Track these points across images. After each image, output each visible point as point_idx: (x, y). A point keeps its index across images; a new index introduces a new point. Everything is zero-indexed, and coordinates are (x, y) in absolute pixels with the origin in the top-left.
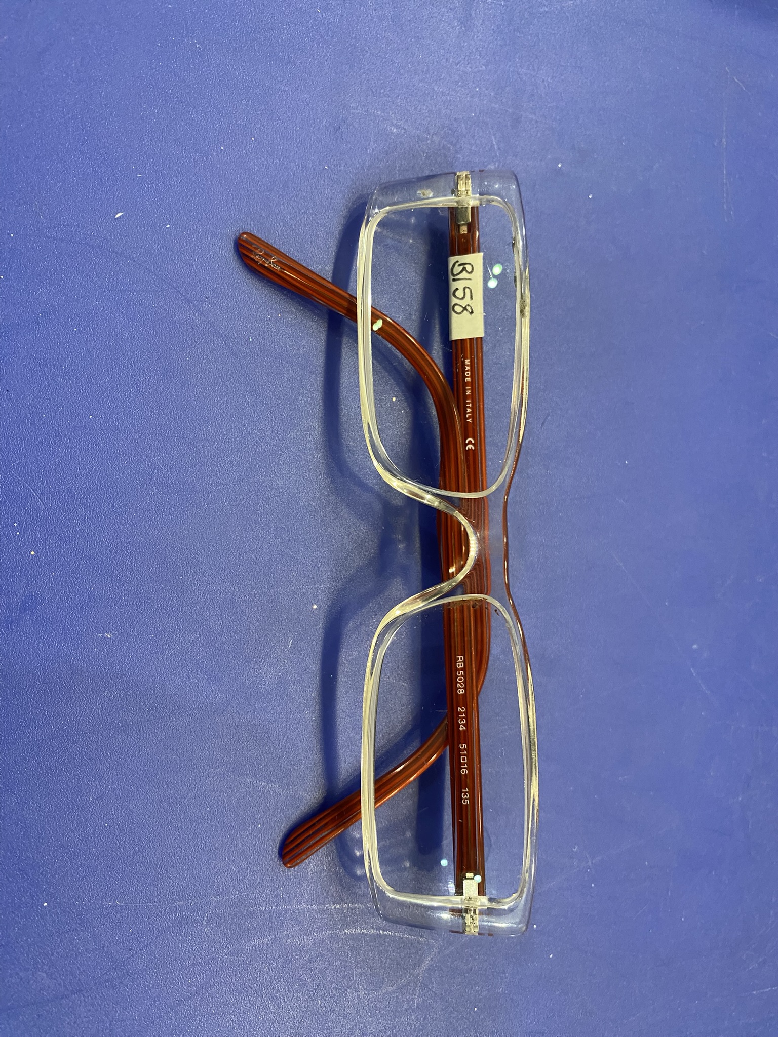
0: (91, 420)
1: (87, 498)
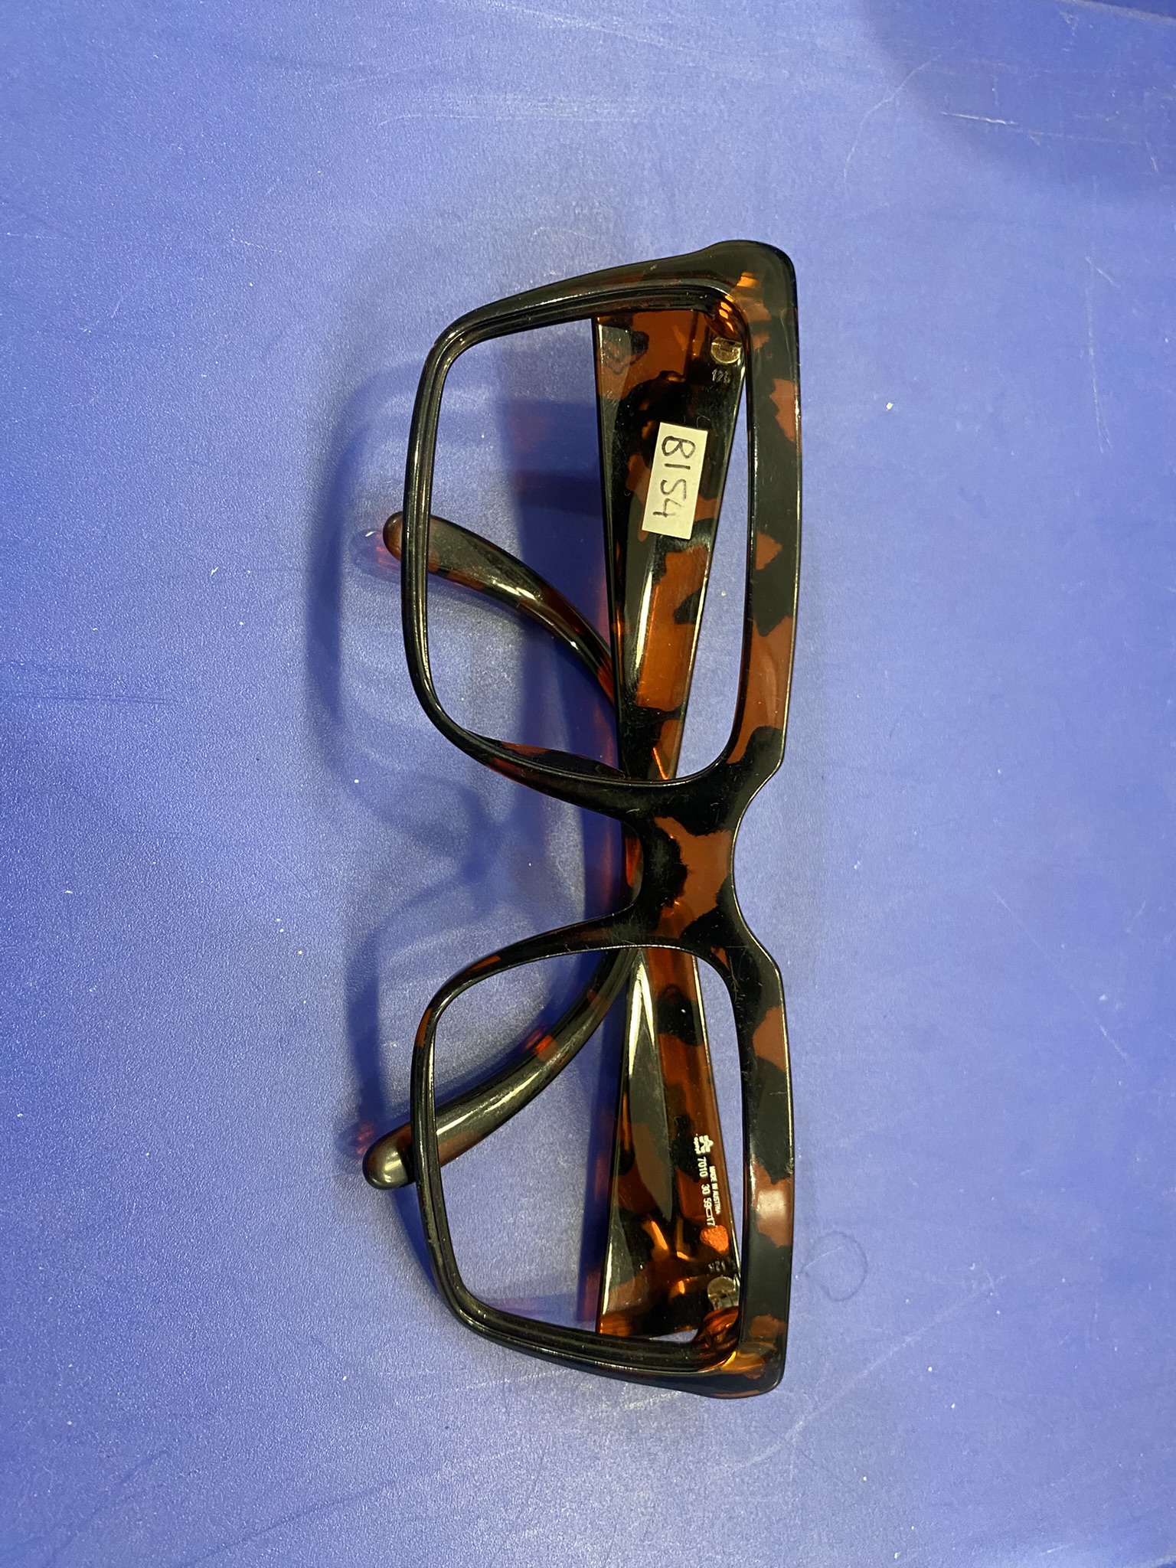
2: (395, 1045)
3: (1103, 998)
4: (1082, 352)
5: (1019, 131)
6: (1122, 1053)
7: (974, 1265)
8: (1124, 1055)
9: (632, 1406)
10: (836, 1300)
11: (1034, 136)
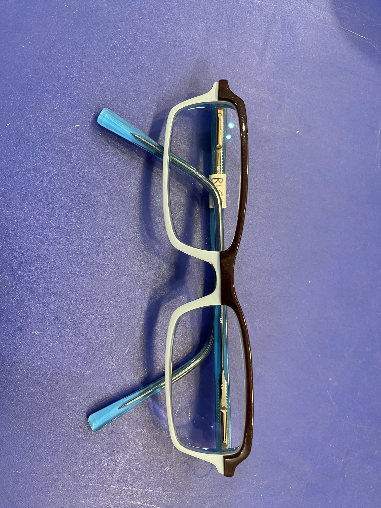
0: (46, 224)
1: (38, 263)
2: (37, 334)
3: (330, 379)
4: (376, 131)
5: (371, 43)
6: (333, 403)
7: (256, 474)
8: (334, 403)
9: (102, 503)
10: (198, 477)
11: (375, 46)
